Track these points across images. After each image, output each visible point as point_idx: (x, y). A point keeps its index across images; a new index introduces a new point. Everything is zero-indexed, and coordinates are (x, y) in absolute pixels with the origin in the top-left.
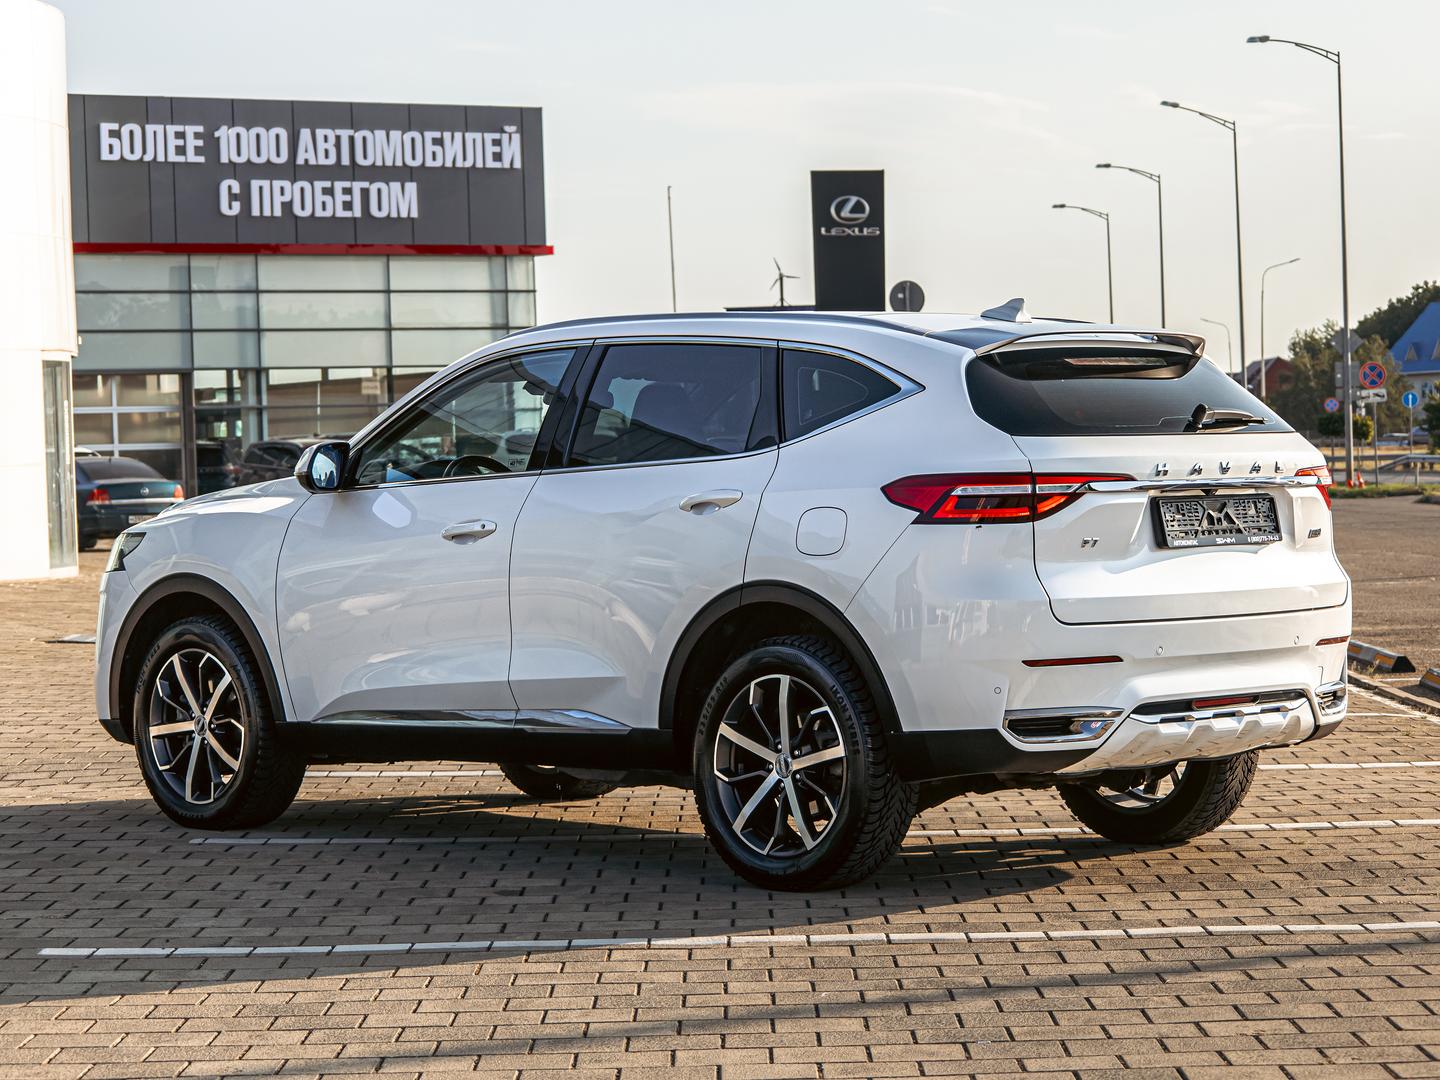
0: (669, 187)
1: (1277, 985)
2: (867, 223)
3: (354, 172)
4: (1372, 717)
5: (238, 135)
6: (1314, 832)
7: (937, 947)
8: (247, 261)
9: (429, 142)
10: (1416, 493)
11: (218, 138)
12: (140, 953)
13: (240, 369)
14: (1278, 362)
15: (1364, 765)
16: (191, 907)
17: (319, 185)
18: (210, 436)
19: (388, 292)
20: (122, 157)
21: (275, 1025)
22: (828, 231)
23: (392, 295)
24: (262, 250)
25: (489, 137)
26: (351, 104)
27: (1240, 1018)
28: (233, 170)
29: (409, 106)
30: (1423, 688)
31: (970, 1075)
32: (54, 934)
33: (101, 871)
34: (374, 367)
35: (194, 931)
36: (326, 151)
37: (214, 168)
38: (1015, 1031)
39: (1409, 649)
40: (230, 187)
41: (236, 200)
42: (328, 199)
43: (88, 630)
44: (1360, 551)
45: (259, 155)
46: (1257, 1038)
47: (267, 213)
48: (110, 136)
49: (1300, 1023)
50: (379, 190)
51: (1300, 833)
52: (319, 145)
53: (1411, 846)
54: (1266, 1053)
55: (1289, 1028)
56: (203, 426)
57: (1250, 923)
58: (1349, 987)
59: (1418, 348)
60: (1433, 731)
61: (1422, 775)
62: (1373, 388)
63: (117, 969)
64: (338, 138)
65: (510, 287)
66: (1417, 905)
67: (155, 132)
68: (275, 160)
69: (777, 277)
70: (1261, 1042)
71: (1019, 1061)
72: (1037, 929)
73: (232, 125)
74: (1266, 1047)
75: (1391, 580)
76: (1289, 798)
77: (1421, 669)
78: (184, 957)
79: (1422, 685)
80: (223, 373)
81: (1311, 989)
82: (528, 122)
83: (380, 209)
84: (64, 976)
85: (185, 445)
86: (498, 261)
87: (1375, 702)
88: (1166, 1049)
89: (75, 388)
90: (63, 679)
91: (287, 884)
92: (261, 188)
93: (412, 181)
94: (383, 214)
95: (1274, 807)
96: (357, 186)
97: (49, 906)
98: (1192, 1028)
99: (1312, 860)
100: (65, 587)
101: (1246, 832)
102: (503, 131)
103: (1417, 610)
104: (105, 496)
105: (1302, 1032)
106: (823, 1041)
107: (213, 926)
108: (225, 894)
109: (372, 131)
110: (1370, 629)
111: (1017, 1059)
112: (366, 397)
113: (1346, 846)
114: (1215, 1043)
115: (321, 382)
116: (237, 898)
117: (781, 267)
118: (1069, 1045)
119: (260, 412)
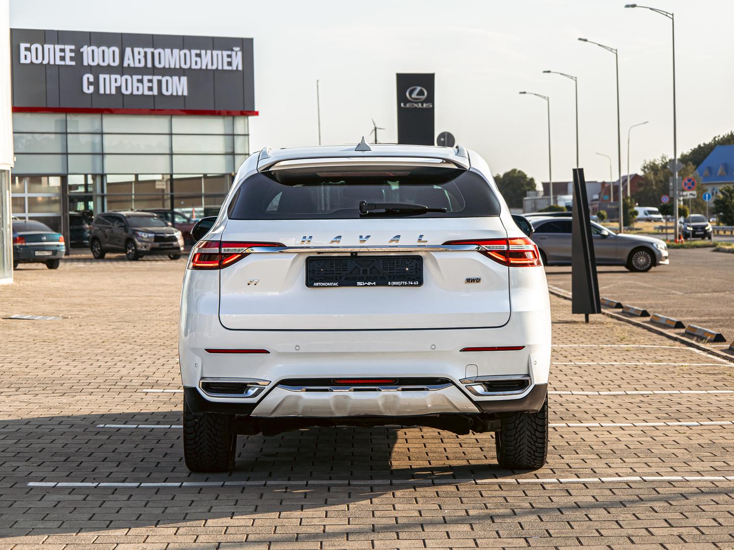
0: (318, 81)
1: (685, 508)
2: (426, 101)
3: (154, 71)
4: (709, 366)
5: (93, 51)
6: (690, 427)
7: (502, 486)
8: (96, 118)
9: (193, 55)
10: (712, 246)
11: (82, 53)
12: (81, 485)
13: (92, 174)
14: (635, 177)
15: (710, 392)
16: (103, 461)
17: (135, 77)
18: (76, 210)
19: (171, 134)
20: (31, 62)
21: (159, 524)
22: (405, 105)
23: (173, 136)
24: (106, 112)
25: (226, 53)
26: (153, 35)
27: (669, 526)
28: (90, 69)
29: (183, 36)
30: (731, 351)
32: (33, 475)
33: (53, 441)
34: (163, 174)
35: (107, 474)
36: (139, 60)
37: (80, 68)
38: (551, 531)
39: (720, 329)
40: (88, 78)
41: (91, 85)
42: (140, 85)
43: (23, 312)
44: (687, 277)
45: (104, 61)
46: (679, 536)
47: (108, 92)
48: (25, 51)
49: (701, 529)
50: (167, 81)
51: (682, 428)
52: (135, 57)
54: (686, 545)
55: (696, 532)
56: (72, 204)
57: (665, 475)
58: (723, 510)
59: (710, 169)
62: (689, 190)
63: (70, 493)
64: (146, 53)
65: (236, 133)
67: (49, 49)
68: (112, 64)
69: (373, 128)
70: (682, 539)
72: (553, 477)
73: (90, 45)
74: (685, 542)
75: (705, 293)
76: (674, 409)
77: (729, 340)
78: (104, 487)
79: (730, 349)
80: (83, 177)
81: (704, 511)
82: (246, 45)
83: (167, 90)
84: (43, 497)
85: (63, 214)
86: (229, 119)
87: (709, 358)
88: (632, 542)
90: (15, 338)
91: (152, 449)
92: (105, 79)
93: (184, 76)
94: (169, 93)
95: (667, 414)
96: (155, 78)
97: (28, 460)
98: (644, 532)
99: (692, 442)
100: (7, 289)
101: (654, 427)
102: (232, 50)
103: (721, 309)
104: (23, 241)
105: (703, 533)
106: (451, 536)
107: (117, 472)
108: (121, 455)
109: (164, 49)
110: (698, 318)
111: (555, 547)
112: (158, 190)
113: (708, 435)
114: (658, 540)
115: (135, 182)
116: (127, 457)
117: (376, 123)
118: (581, 540)
119: (103, 197)
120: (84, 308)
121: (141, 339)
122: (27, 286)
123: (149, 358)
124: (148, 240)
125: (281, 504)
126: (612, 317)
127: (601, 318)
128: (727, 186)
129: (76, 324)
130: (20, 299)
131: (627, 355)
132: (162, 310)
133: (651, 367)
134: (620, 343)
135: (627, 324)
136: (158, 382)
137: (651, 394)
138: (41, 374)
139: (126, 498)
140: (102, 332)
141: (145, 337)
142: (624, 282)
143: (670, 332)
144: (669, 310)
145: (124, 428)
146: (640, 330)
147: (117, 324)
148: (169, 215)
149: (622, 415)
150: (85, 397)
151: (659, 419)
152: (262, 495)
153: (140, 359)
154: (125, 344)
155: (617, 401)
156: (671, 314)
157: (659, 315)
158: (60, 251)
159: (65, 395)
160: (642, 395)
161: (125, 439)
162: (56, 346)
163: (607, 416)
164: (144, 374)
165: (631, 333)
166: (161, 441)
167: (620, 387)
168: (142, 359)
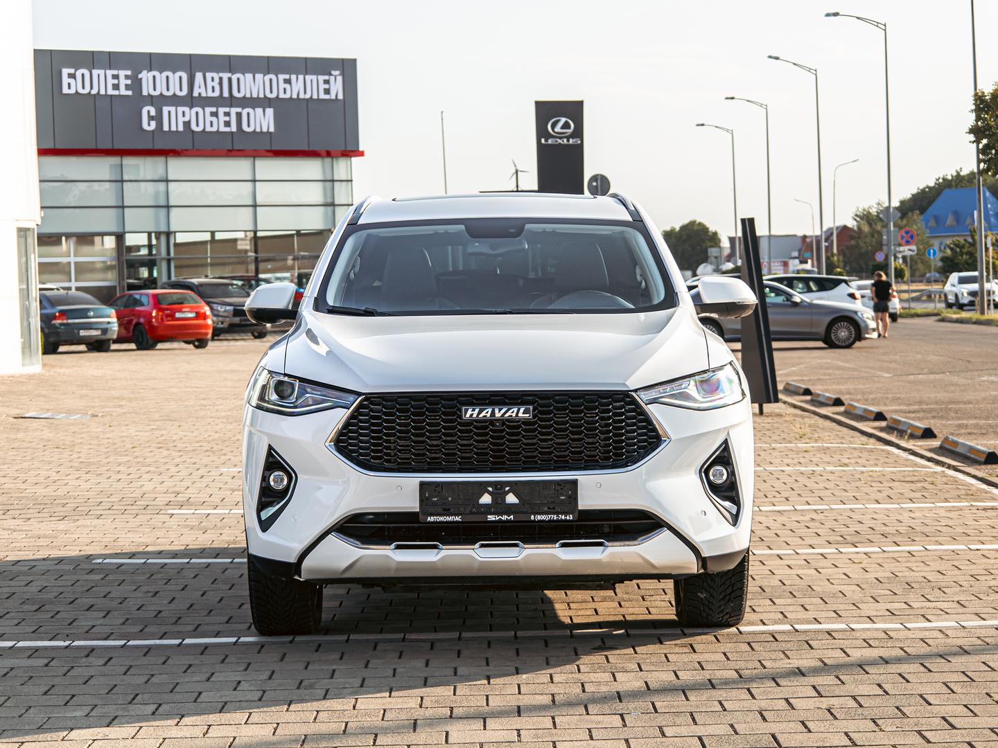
0: (442, 112)
1: (843, 670)
2: (573, 136)
3: (232, 101)
4: (908, 471)
5: (154, 77)
6: (869, 555)
7: (606, 640)
8: (160, 161)
9: (281, 81)
10: (935, 315)
11: (141, 79)
12: (47, 645)
13: (156, 233)
14: (844, 230)
15: (903, 506)
16: (87, 610)
17: (208, 110)
18: (136, 277)
19: (254, 181)
20: (77, 92)
21: (135, 700)
22: (546, 141)
23: (257, 183)
24: (170, 153)
25: (322, 78)
26: (229, 56)
27: (817, 695)
28: (151, 100)
29: (268, 57)
30: (942, 450)
31: (625, 739)
33: (28, 584)
34: (245, 231)
35: (87, 628)
36: (213, 88)
37: (138, 99)
38: (658, 705)
39: (932, 422)
40: (149, 112)
41: (153, 120)
42: (214, 119)
43: (43, 409)
45: (168, 90)
46: (829, 710)
47: (173, 128)
48: (69, 77)
49: (859, 699)
50: (248, 114)
51: (859, 556)
52: (208, 84)
53: (937, 565)
54: (835, 722)
55: (852, 703)
56: (132, 270)
57: (825, 623)
58: (893, 672)
59: (937, 219)
60: (949, 481)
61: (943, 513)
62: (907, 245)
63: (29, 657)
64: (221, 79)
65: (336, 178)
66: (941, 609)
67: (99, 75)
68: (179, 93)
69: (514, 171)
70: (832, 714)
71: (660, 728)
73: (150, 70)
74: (835, 718)
75: (919, 374)
76: (852, 530)
77: (941, 436)
78: (78, 647)
79: (941, 447)
80: (145, 235)
81: (867, 673)
82: (347, 68)
83: (249, 126)
85: (119, 282)
86: (328, 160)
87: (910, 460)
88: (764, 719)
89: (39, 245)
90: (20, 444)
91: (157, 593)
92: (169, 112)
93: (270, 107)
94: (250, 130)
95: (842, 536)
96: (234, 111)
98: (784, 703)
99: (868, 575)
100: (33, 379)
101: (822, 555)
102: (331, 75)
103: (937, 395)
104: (64, 317)
105: (861, 706)
107: (101, 625)
108: (113, 601)
109: (244, 74)
110: (906, 408)
111: (659, 727)
112: (241, 251)
113: (891, 565)
114: (799, 715)
115: (210, 241)
116: (121, 603)
117: (517, 165)
118: (695, 716)
119: (169, 261)
120: (123, 403)
121: (184, 443)
122: (59, 375)
123: (187, 468)
124: (225, 314)
125: (306, 668)
126: (795, 407)
127: (779, 408)
128: (957, 240)
129: (105, 424)
130: (44, 392)
131: (804, 457)
132: (221, 404)
133: (831, 472)
134: (796, 442)
135: (812, 415)
136: (190, 500)
137: (826, 510)
138: (40, 491)
139: (102, 662)
140: (137, 433)
141: (189, 439)
142: (819, 361)
143: (864, 426)
144: (871, 396)
145: (128, 564)
146: (828, 423)
147: (158, 423)
148: (253, 282)
149: (783, 539)
150: (90, 521)
151: (830, 543)
152: (284, 655)
153: (173, 469)
154: (161, 450)
155: (781, 519)
156: (872, 402)
157: (856, 404)
158: (111, 330)
159: (66, 519)
160: (815, 511)
161: (125, 578)
162: (71, 453)
163: (763, 540)
164: (175, 489)
165: (814, 428)
166: (172, 580)
167: (788, 500)
168: (177, 469)
